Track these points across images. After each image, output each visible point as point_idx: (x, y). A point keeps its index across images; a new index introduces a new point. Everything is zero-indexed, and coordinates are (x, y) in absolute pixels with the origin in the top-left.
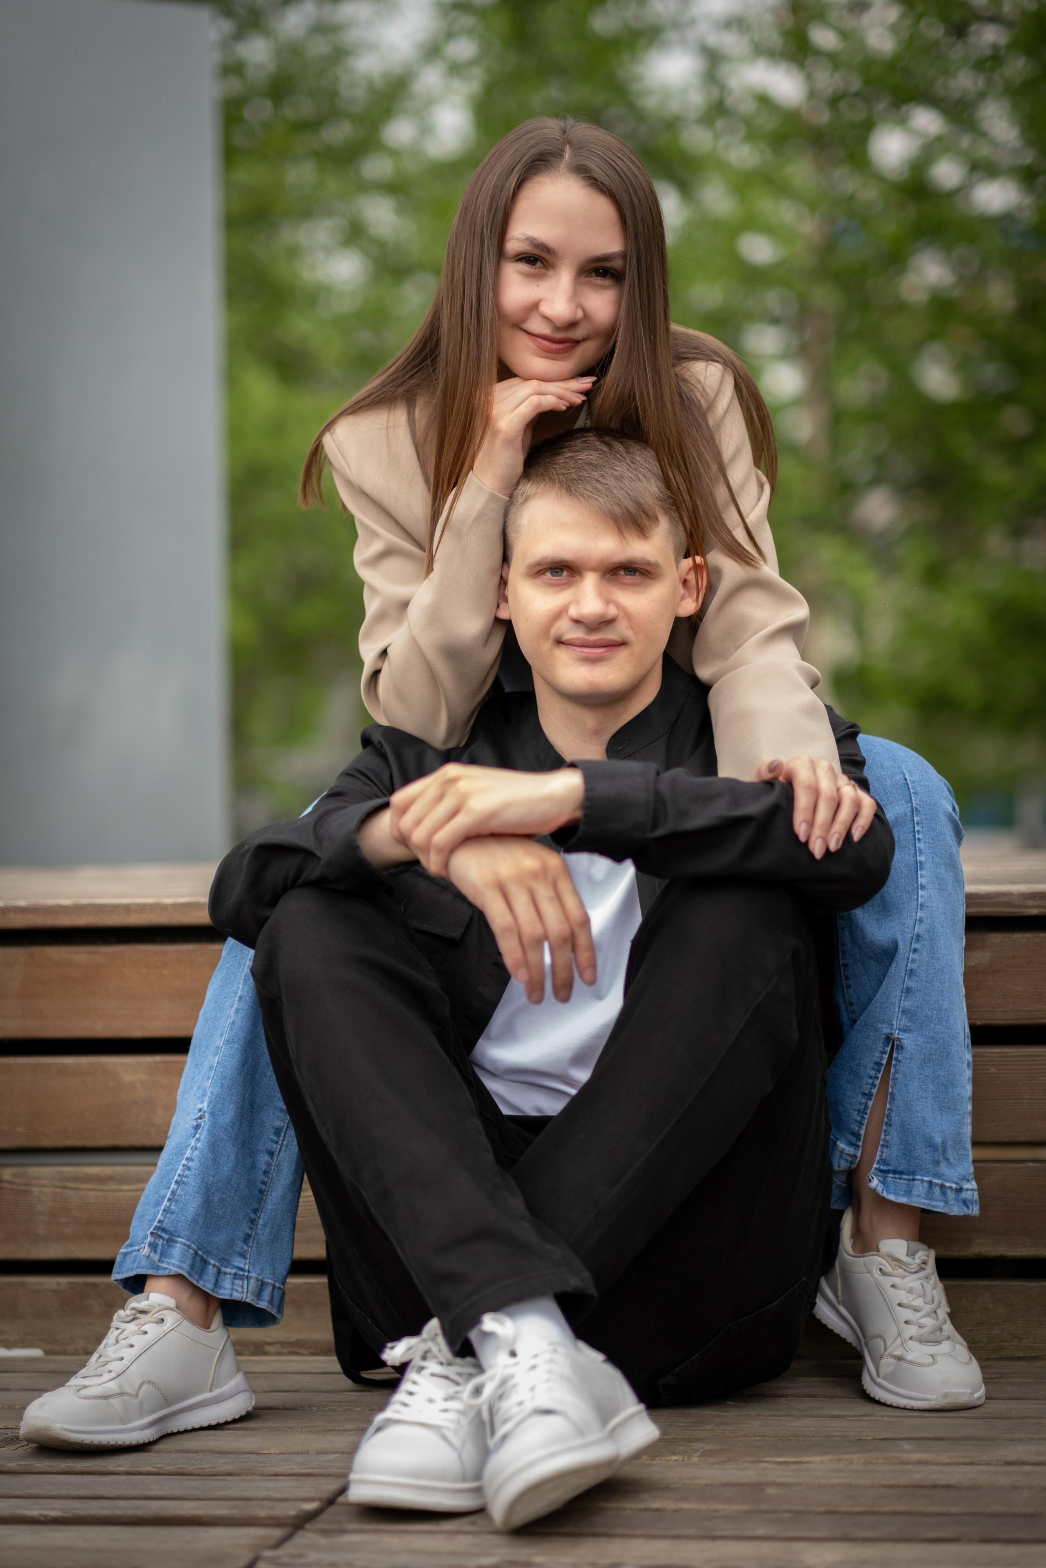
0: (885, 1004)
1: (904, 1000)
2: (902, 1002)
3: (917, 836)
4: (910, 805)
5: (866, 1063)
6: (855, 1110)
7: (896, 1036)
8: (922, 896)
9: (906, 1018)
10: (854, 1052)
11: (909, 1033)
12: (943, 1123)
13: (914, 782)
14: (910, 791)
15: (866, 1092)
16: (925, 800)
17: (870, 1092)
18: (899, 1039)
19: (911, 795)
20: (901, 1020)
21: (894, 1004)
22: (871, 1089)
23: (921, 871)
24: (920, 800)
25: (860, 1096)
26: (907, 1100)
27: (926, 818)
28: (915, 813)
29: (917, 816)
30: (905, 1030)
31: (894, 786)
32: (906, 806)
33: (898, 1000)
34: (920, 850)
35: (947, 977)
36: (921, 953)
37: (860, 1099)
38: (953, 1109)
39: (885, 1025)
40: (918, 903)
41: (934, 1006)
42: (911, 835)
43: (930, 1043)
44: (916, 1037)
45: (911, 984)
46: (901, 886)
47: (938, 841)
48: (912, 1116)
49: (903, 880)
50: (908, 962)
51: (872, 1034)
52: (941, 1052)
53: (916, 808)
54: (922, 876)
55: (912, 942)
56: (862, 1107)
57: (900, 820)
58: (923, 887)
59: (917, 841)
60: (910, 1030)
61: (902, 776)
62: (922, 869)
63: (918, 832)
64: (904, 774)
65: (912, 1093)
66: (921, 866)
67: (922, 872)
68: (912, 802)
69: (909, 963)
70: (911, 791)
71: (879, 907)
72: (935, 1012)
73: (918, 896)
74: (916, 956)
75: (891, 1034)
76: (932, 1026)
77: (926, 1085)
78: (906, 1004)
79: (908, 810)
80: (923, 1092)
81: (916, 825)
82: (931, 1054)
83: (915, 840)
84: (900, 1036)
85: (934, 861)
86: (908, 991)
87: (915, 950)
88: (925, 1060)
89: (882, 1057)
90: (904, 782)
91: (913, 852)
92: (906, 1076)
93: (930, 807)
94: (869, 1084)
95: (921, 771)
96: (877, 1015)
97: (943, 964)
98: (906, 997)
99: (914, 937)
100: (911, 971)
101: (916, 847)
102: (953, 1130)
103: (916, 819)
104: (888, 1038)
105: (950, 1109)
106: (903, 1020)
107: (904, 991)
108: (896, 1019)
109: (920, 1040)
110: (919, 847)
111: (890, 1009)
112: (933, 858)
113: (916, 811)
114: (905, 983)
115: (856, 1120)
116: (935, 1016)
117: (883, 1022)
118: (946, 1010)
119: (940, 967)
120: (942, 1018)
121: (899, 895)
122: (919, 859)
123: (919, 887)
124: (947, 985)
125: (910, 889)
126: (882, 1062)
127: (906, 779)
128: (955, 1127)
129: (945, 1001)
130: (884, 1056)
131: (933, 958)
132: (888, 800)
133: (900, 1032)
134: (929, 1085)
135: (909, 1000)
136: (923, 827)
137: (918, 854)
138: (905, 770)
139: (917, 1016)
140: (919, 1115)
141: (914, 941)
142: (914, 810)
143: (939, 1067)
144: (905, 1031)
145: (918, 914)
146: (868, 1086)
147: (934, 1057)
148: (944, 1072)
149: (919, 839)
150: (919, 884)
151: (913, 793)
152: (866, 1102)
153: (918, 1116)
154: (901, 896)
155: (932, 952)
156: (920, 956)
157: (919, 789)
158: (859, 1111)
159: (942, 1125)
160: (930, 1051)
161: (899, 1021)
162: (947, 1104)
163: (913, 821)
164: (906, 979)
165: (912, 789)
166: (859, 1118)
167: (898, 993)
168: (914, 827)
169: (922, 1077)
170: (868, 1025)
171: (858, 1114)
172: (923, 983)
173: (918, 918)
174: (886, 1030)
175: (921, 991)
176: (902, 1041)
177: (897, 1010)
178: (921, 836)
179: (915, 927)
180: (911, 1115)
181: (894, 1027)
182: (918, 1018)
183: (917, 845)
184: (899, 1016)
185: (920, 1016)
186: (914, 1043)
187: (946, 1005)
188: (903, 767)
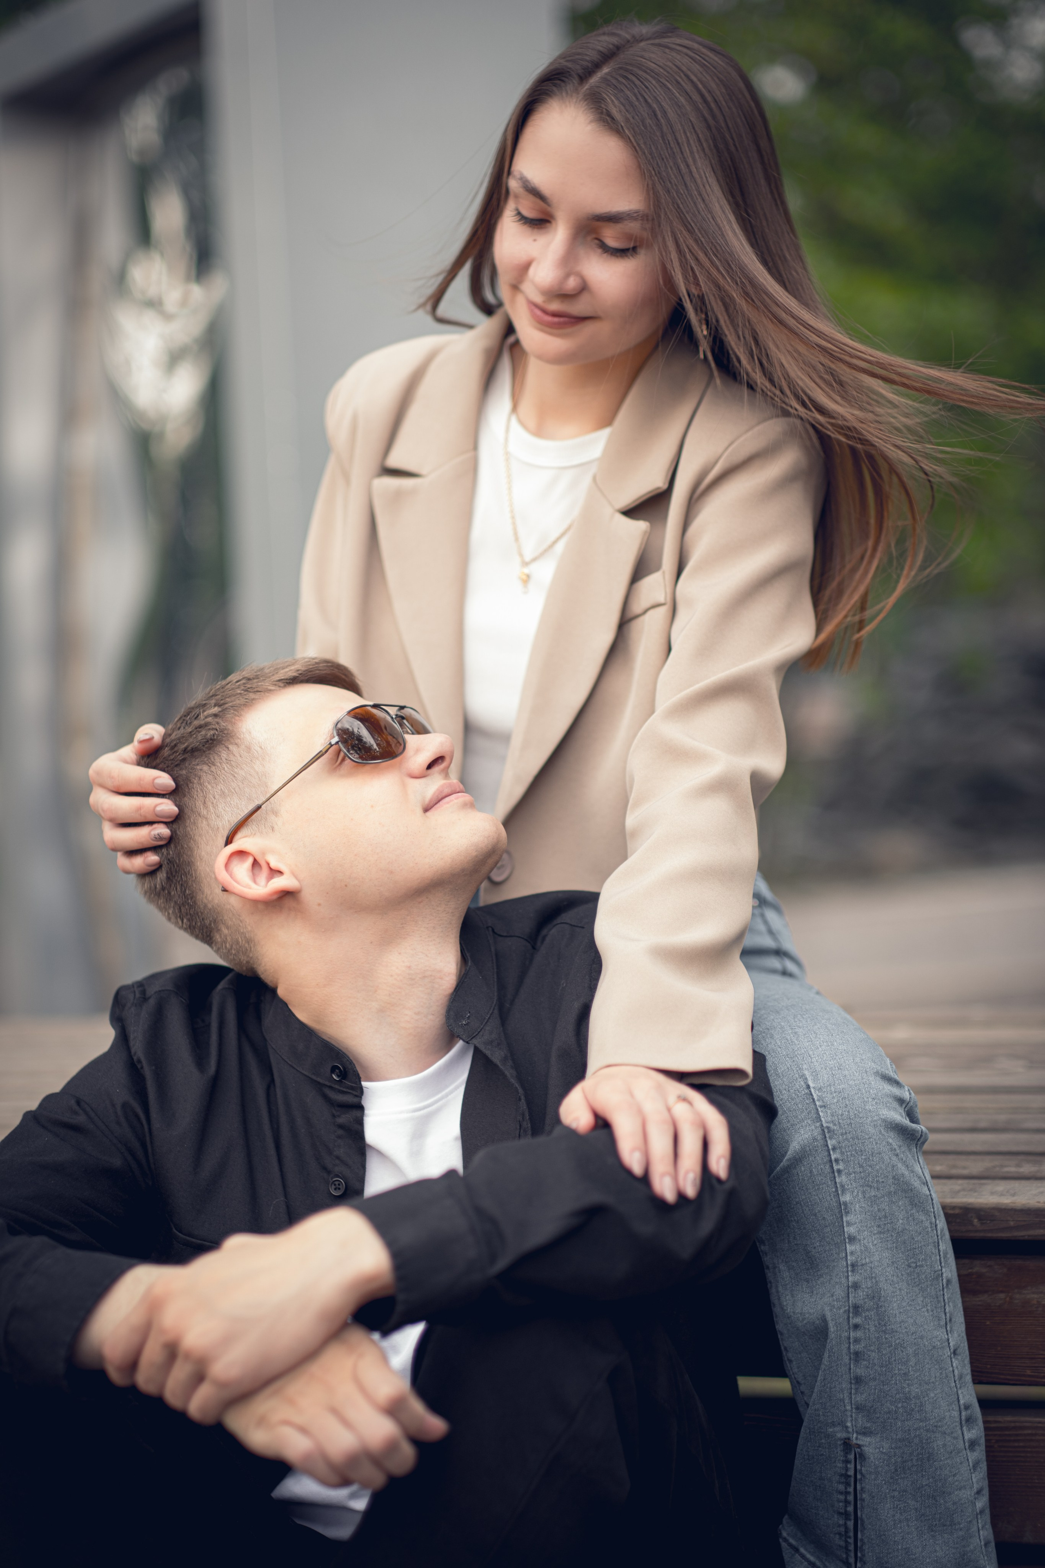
0: (828, 1404)
1: (856, 1394)
2: (853, 1397)
3: (835, 1167)
4: (818, 1124)
5: (829, 1476)
6: (836, 1534)
7: (855, 1441)
8: (852, 1253)
9: (863, 1416)
10: (810, 1464)
11: (870, 1436)
12: (938, 1549)
13: (820, 1089)
14: (815, 1105)
15: (841, 1511)
16: (840, 1112)
17: (846, 1511)
18: (859, 1446)
19: (817, 1110)
20: (856, 1419)
21: (843, 1400)
22: (846, 1506)
23: (846, 1216)
24: (832, 1115)
25: (836, 1516)
26: (879, 1530)
27: (846, 1139)
28: (827, 1136)
29: (831, 1138)
30: (866, 1432)
31: (792, 1099)
32: (813, 1127)
33: (846, 1395)
34: (843, 1186)
35: (910, 1351)
36: (865, 1328)
37: (836, 1520)
38: (951, 1525)
39: (837, 1429)
40: (847, 1264)
41: (898, 1396)
42: (828, 1166)
43: (900, 1447)
44: (880, 1442)
45: (860, 1371)
46: (828, 1237)
47: (870, 1166)
48: (890, 1550)
49: (828, 1229)
50: (850, 1343)
51: (823, 1441)
52: (918, 1454)
53: (828, 1128)
54: (849, 1224)
55: (849, 1317)
56: (842, 1529)
57: (808, 1149)
58: (852, 1239)
59: (836, 1174)
60: (871, 1432)
61: (802, 1083)
62: (847, 1213)
63: (837, 1160)
64: (806, 1079)
65: (885, 1519)
66: (845, 1209)
67: (848, 1218)
68: (821, 1120)
69: (851, 1345)
70: (818, 1103)
71: (805, 1263)
72: (900, 1405)
73: (847, 1253)
74: (859, 1334)
75: (849, 1439)
76: (899, 1424)
77: (905, 1502)
78: (860, 1398)
79: (817, 1133)
80: (901, 1513)
81: (831, 1153)
82: (905, 1462)
83: (833, 1172)
84: (858, 1442)
85: (867, 1195)
86: (858, 1380)
87: (856, 1327)
88: (896, 1470)
89: (847, 1467)
90: (807, 1091)
91: (834, 1190)
92: (873, 1497)
93: (849, 1122)
94: (841, 1502)
95: (831, 1068)
96: (822, 1418)
97: (901, 1335)
98: (856, 1389)
99: (851, 1310)
100: (857, 1354)
101: (836, 1183)
102: (954, 1554)
103: (830, 1143)
104: (847, 1445)
105: (944, 1526)
106: (860, 1420)
107: (853, 1382)
108: (849, 1419)
109: (886, 1445)
110: (841, 1183)
111: (838, 1408)
112: (864, 1192)
113: (829, 1132)
114: (852, 1371)
115: (840, 1546)
116: (901, 1410)
117: (833, 1424)
118: (917, 1397)
119: (897, 1342)
120: (913, 1410)
121: (827, 1248)
122: (842, 1199)
123: (847, 1240)
124: (912, 1362)
125: (839, 1241)
126: (849, 1473)
127: (808, 1087)
128: (957, 1548)
129: (912, 1385)
130: (849, 1466)
131: (885, 1332)
132: (789, 1121)
133: (859, 1437)
134: (910, 1502)
135: (862, 1394)
136: (842, 1153)
137: (840, 1192)
138: (806, 1072)
139: (876, 1413)
140: (900, 1547)
141: (851, 1315)
142: (826, 1131)
143: (920, 1475)
144: (864, 1434)
145: (850, 1278)
146: (841, 1504)
147: (910, 1464)
148: (929, 1479)
149: (839, 1171)
150: (846, 1236)
151: (821, 1107)
152: (846, 1523)
153: (898, 1550)
154: (831, 1250)
155: (883, 1323)
156: (865, 1333)
157: (828, 1098)
158: (840, 1534)
159: (936, 1551)
160: (903, 1457)
161: (853, 1422)
162: (940, 1521)
163: (827, 1146)
164: (852, 1366)
165: (818, 1100)
166: (843, 1544)
167: (845, 1385)
168: (830, 1155)
169: (896, 1494)
170: (814, 1432)
171: (840, 1538)
172: (876, 1367)
173: (850, 1284)
174: (841, 1435)
175: (874, 1379)
176: (863, 1448)
177: (848, 1408)
178: (841, 1166)
179: (848, 1297)
180: (888, 1549)
181: (850, 1430)
182: (878, 1415)
183: (838, 1180)
184: (854, 1415)
185: (880, 1413)
186: (877, 1450)
187: (915, 1390)
188: (805, 1067)
